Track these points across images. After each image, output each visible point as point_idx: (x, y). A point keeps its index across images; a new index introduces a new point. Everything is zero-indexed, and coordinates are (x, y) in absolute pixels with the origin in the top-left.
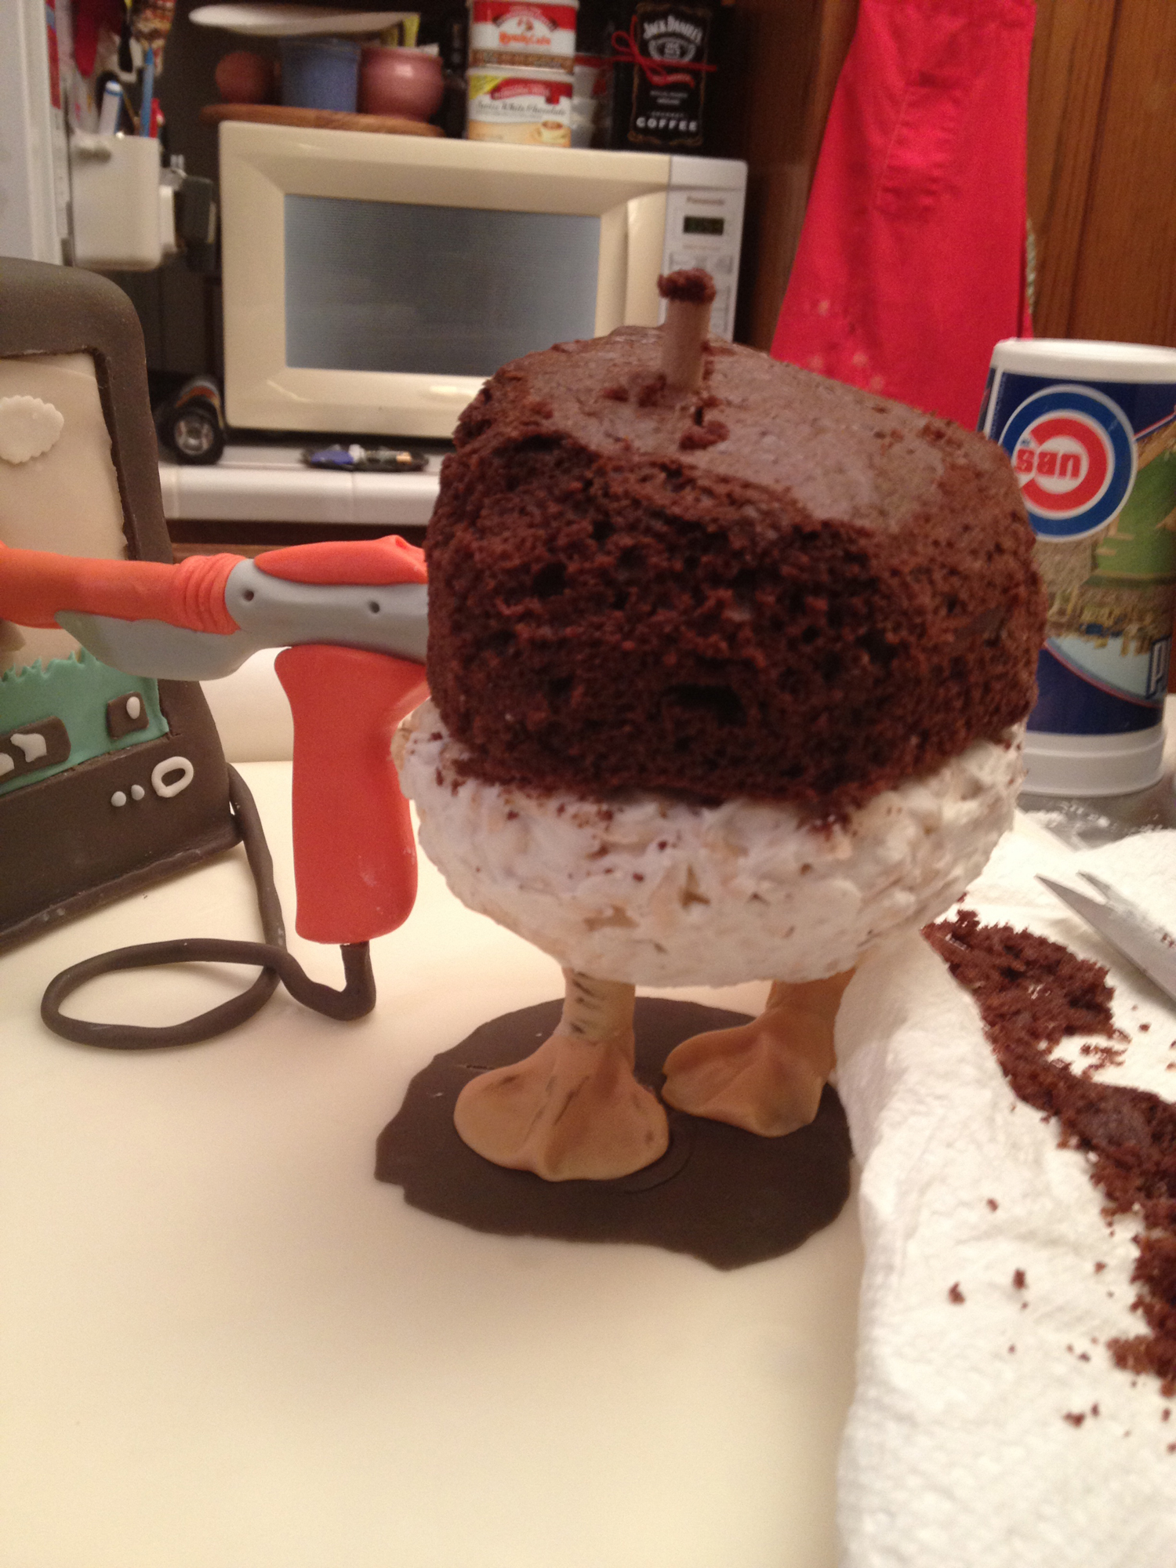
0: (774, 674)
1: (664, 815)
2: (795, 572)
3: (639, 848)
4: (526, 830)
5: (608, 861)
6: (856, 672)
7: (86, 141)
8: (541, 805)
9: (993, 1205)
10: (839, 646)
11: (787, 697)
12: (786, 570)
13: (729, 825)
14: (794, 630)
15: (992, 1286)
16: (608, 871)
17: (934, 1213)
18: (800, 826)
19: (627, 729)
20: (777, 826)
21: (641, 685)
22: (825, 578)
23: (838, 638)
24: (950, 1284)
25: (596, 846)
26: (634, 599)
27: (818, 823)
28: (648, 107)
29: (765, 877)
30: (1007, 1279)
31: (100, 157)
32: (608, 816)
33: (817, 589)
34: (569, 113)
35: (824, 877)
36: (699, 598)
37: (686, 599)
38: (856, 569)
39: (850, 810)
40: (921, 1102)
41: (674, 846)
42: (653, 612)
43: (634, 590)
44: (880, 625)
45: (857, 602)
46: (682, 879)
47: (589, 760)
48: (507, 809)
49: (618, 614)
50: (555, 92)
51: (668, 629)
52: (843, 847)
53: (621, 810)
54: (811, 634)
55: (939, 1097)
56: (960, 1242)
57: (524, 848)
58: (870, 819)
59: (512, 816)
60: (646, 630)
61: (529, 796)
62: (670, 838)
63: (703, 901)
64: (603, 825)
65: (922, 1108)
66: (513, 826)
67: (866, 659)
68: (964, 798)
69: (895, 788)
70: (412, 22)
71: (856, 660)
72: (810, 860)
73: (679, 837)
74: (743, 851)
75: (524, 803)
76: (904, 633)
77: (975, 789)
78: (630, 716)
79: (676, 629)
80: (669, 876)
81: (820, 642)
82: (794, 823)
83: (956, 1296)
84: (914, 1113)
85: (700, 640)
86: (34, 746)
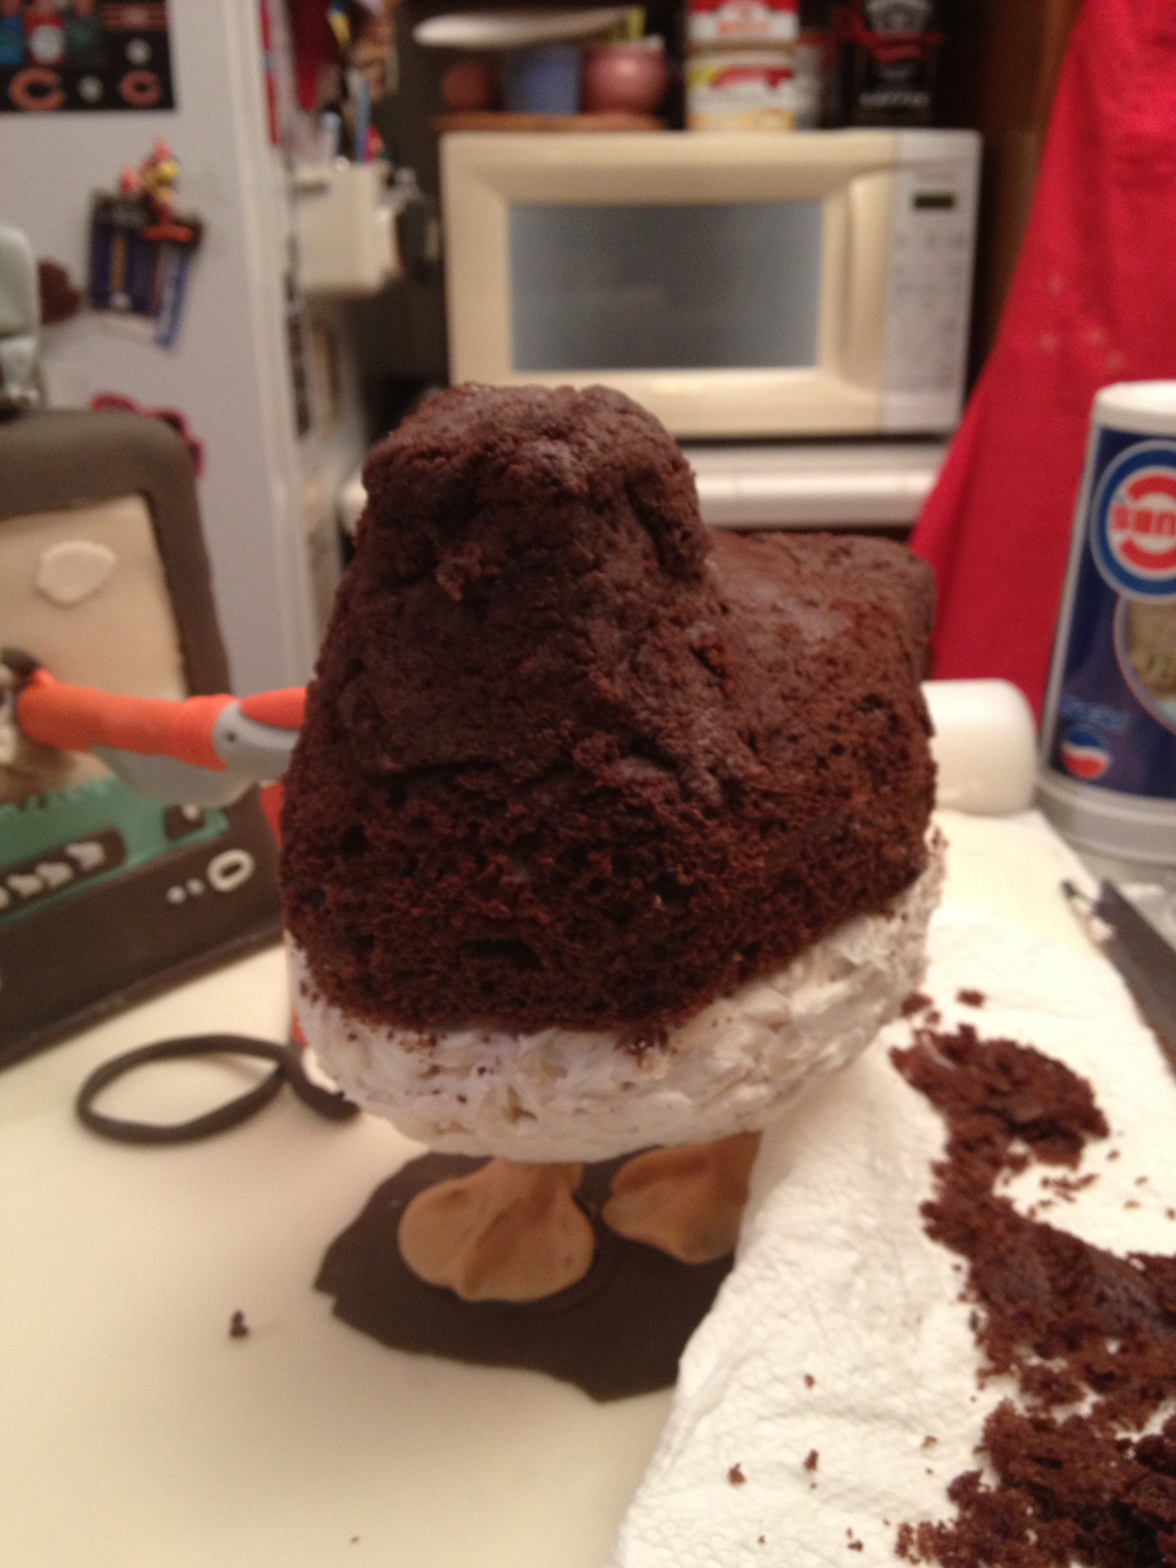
0: (560, 927)
1: (486, 1040)
2: (573, 833)
3: (463, 1071)
4: (366, 1049)
5: (438, 1081)
6: (648, 916)
7: (307, 173)
8: (374, 1031)
9: (810, 1381)
10: (627, 894)
11: (578, 946)
12: (563, 832)
13: (548, 1048)
14: (578, 885)
15: (781, 1465)
16: (436, 1092)
17: (745, 1387)
18: (617, 1047)
19: (433, 977)
20: (594, 1048)
21: (435, 944)
22: (605, 835)
23: (627, 887)
24: (732, 1464)
25: (425, 1068)
26: (421, 865)
27: (633, 1047)
28: (874, 82)
29: (585, 1095)
30: (798, 1459)
31: (318, 189)
32: (433, 1042)
33: (600, 845)
34: (792, 97)
35: (647, 1092)
36: (482, 862)
37: (468, 865)
38: (640, 822)
39: (669, 1028)
40: (771, 1267)
41: (492, 1072)
42: (439, 879)
43: (422, 856)
44: (670, 870)
45: (644, 852)
46: (503, 1100)
47: (405, 1003)
48: (348, 1031)
49: (408, 881)
50: (776, 77)
51: (453, 894)
52: (660, 1063)
53: (444, 1037)
54: (597, 886)
55: (790, 1263)
56: (762, 1418)
57: (368, 1063)
58: (693, 1035)
59: (352, 1037)
60: (432, 897)
61: (363, 1022)
62: (488, 1063)
63: (530, 1115)
64: (427, 1050)
65: (771, 1274)
66: (354, 1045)
67: (658, 900)
68: (833, 979)
69: (728, 994)
70: (635, 17)
71: (648, 904)
72: (629, 1078)
73: (498, 1062)
74: (562, 1073)
75: (362, 1028)
76: (700, 872)
77: (847, 969)
78: (432, 967)
79: (461, 893)
80: (489, 1099)
81: (607, 893)
82: (612, 1045)
83: (736, 1477)
84: (761, 1278)
85: (482, 904)
86: (90, 854)
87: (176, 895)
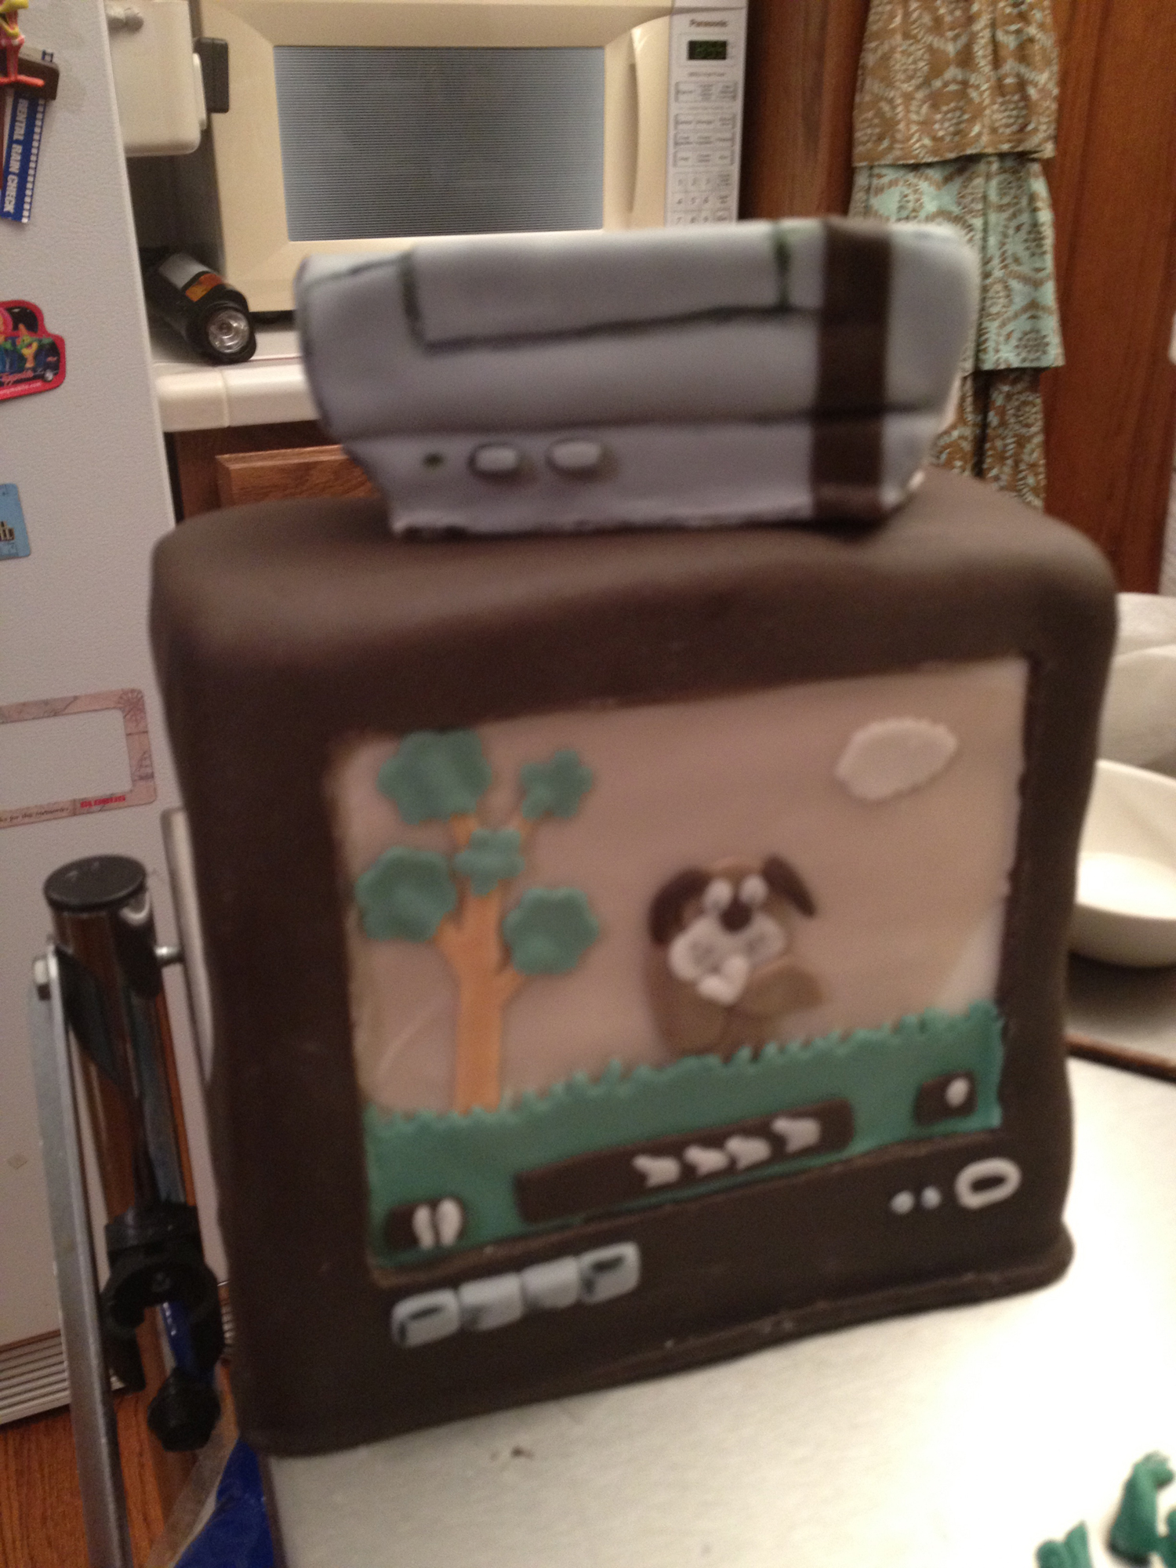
86: (801, 1132)
87: (903, 1202)
